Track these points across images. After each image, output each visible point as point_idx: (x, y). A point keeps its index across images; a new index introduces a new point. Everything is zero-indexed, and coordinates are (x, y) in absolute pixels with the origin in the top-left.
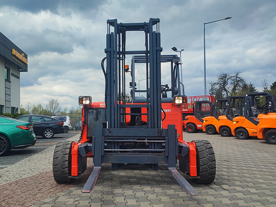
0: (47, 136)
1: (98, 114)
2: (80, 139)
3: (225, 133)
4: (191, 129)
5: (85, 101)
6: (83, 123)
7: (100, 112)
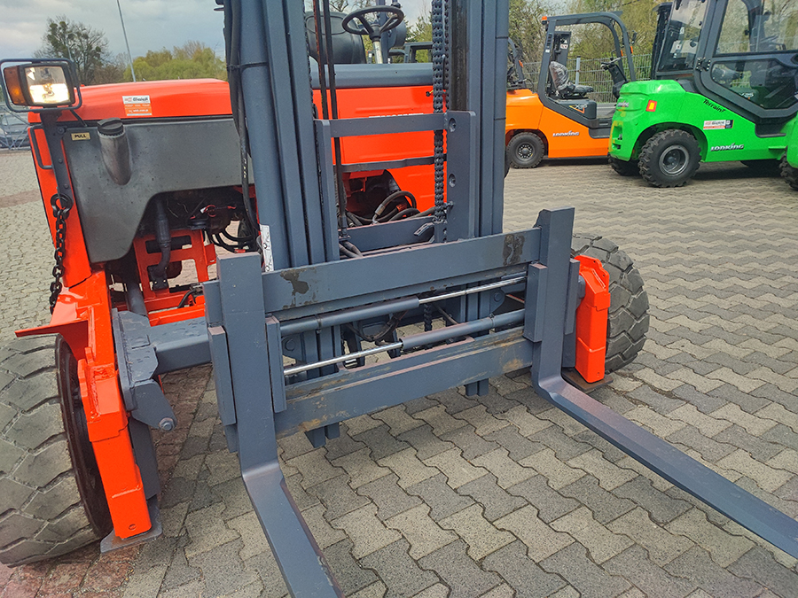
1: (124, 151)
2: (57, 280)
5: (40, 88)
6: (53, 203)
7: (133, 140)
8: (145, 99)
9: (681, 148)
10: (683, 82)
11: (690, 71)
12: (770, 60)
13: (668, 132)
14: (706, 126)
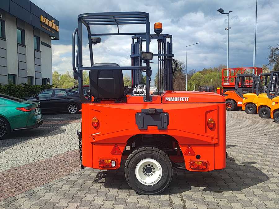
0: (71, 111)
3: (265, 114)
4: (230, 107)
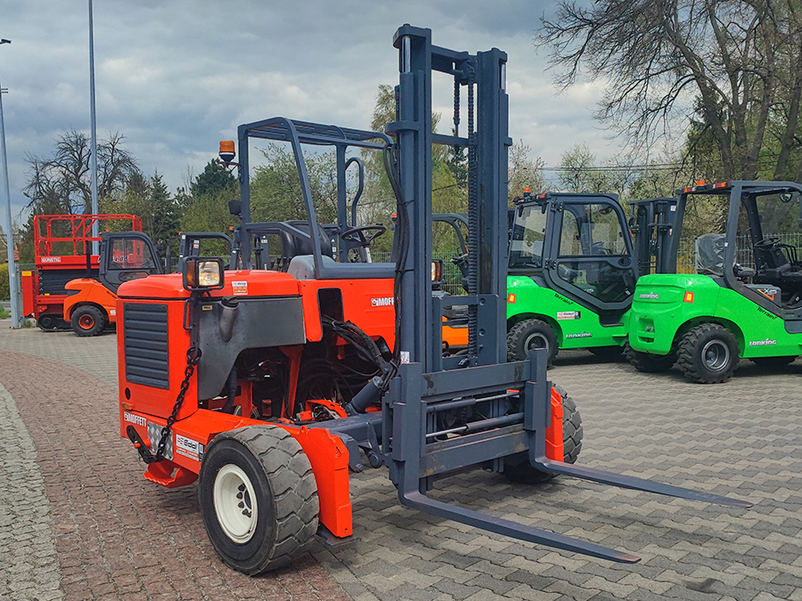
4: (89, 324)
5: (205, 275)
6: (189, 354)
8: (244, 284)
9: (541, 336)
10: (536, 278)
11: (541, 270)
12: (600, 262)
13: (528, 321)
14: (559, 316)
